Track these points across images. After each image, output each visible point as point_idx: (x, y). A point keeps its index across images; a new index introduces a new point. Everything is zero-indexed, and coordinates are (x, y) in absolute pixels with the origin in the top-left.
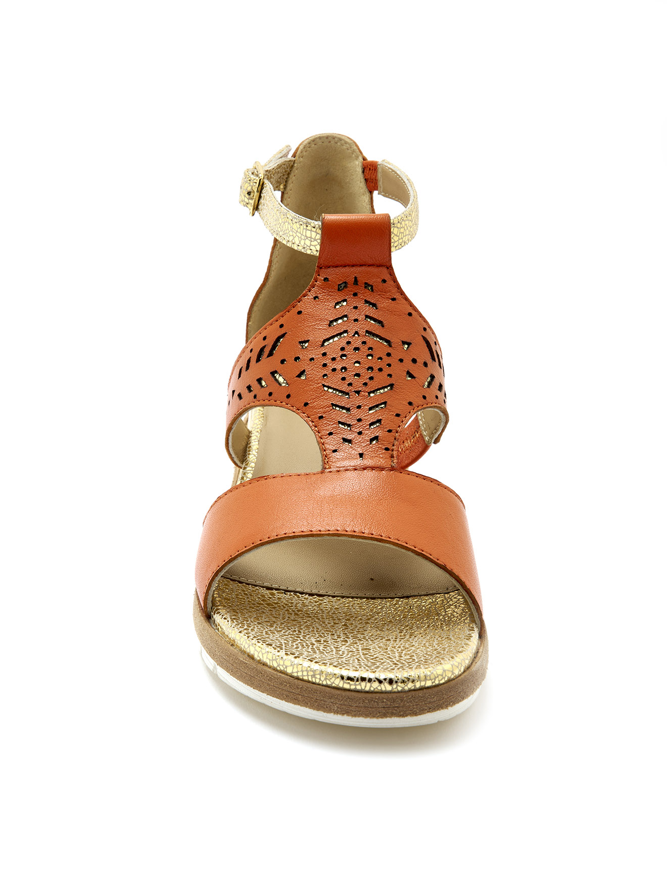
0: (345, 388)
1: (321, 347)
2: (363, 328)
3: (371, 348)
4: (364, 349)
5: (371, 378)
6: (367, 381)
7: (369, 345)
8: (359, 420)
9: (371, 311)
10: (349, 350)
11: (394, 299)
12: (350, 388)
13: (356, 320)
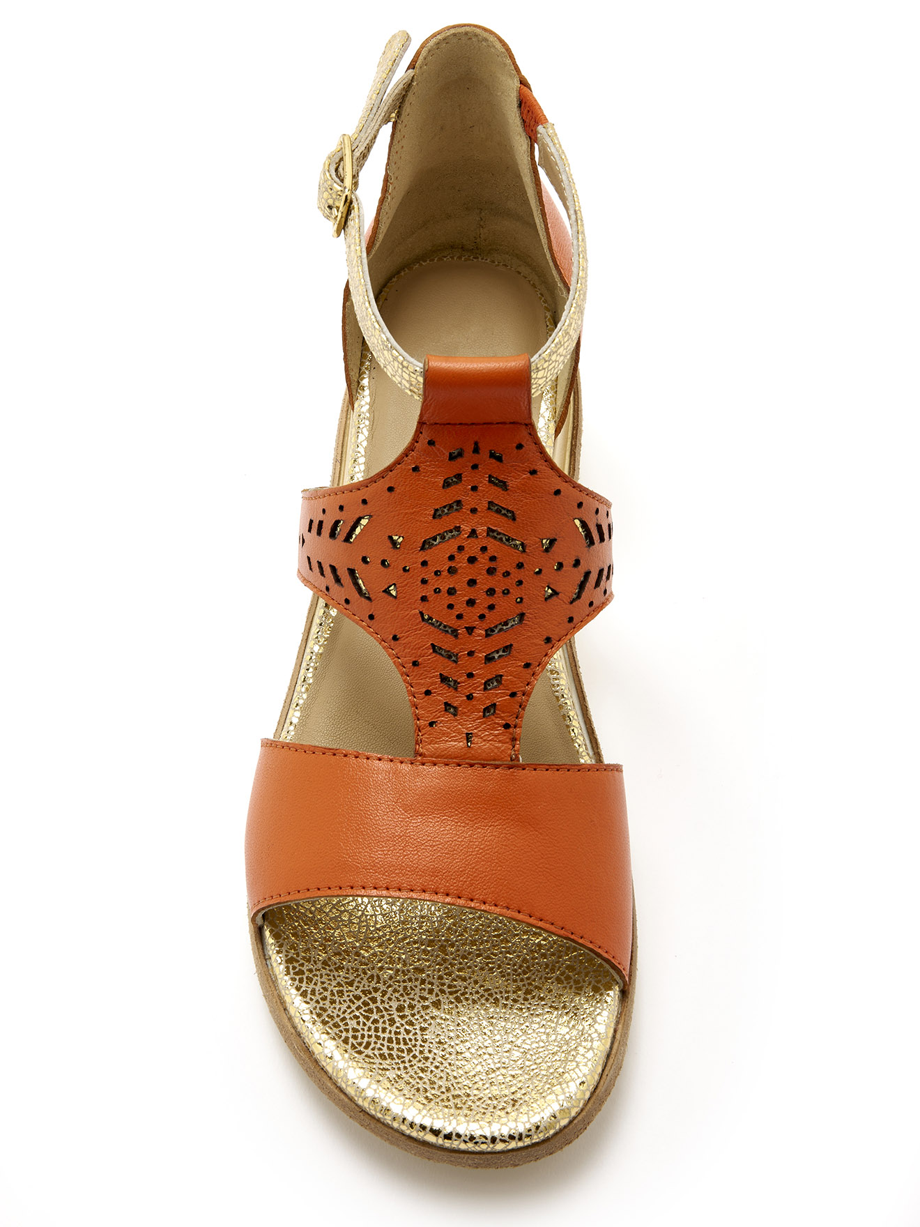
0: (451, 621)
1: (420, 550)
2: (482, 525)
3: (493, 559)
4: (483, 560)
5: (491, 607)
6: (486, 612)
7: (490, 552)
8: (470, 675)
9: (496, 494)
10: (461, 562)
11: (533, 472)
12: (460, 622)
13: (474, 511)
